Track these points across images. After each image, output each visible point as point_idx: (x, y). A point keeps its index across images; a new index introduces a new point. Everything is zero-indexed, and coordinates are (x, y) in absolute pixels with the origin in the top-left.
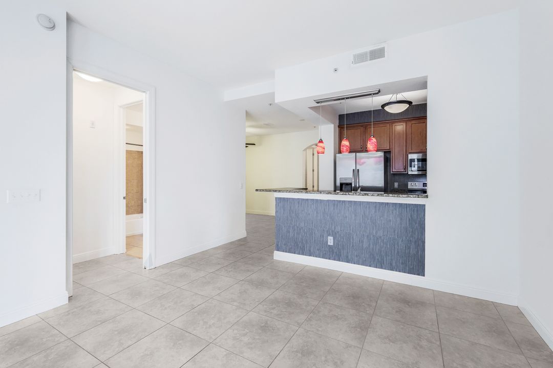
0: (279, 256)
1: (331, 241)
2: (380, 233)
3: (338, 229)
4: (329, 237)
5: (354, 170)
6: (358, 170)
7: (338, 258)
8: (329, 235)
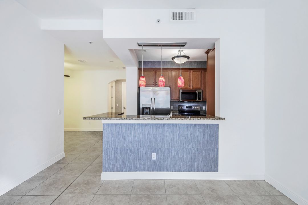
0: (106, 176)
1: (154, 156)
2: (191, 146)
3: (160, 146)
4: (153, 154)
5: (152, 98)
6: (155, 98)
7: (160, 169)
8: (153, 152)
